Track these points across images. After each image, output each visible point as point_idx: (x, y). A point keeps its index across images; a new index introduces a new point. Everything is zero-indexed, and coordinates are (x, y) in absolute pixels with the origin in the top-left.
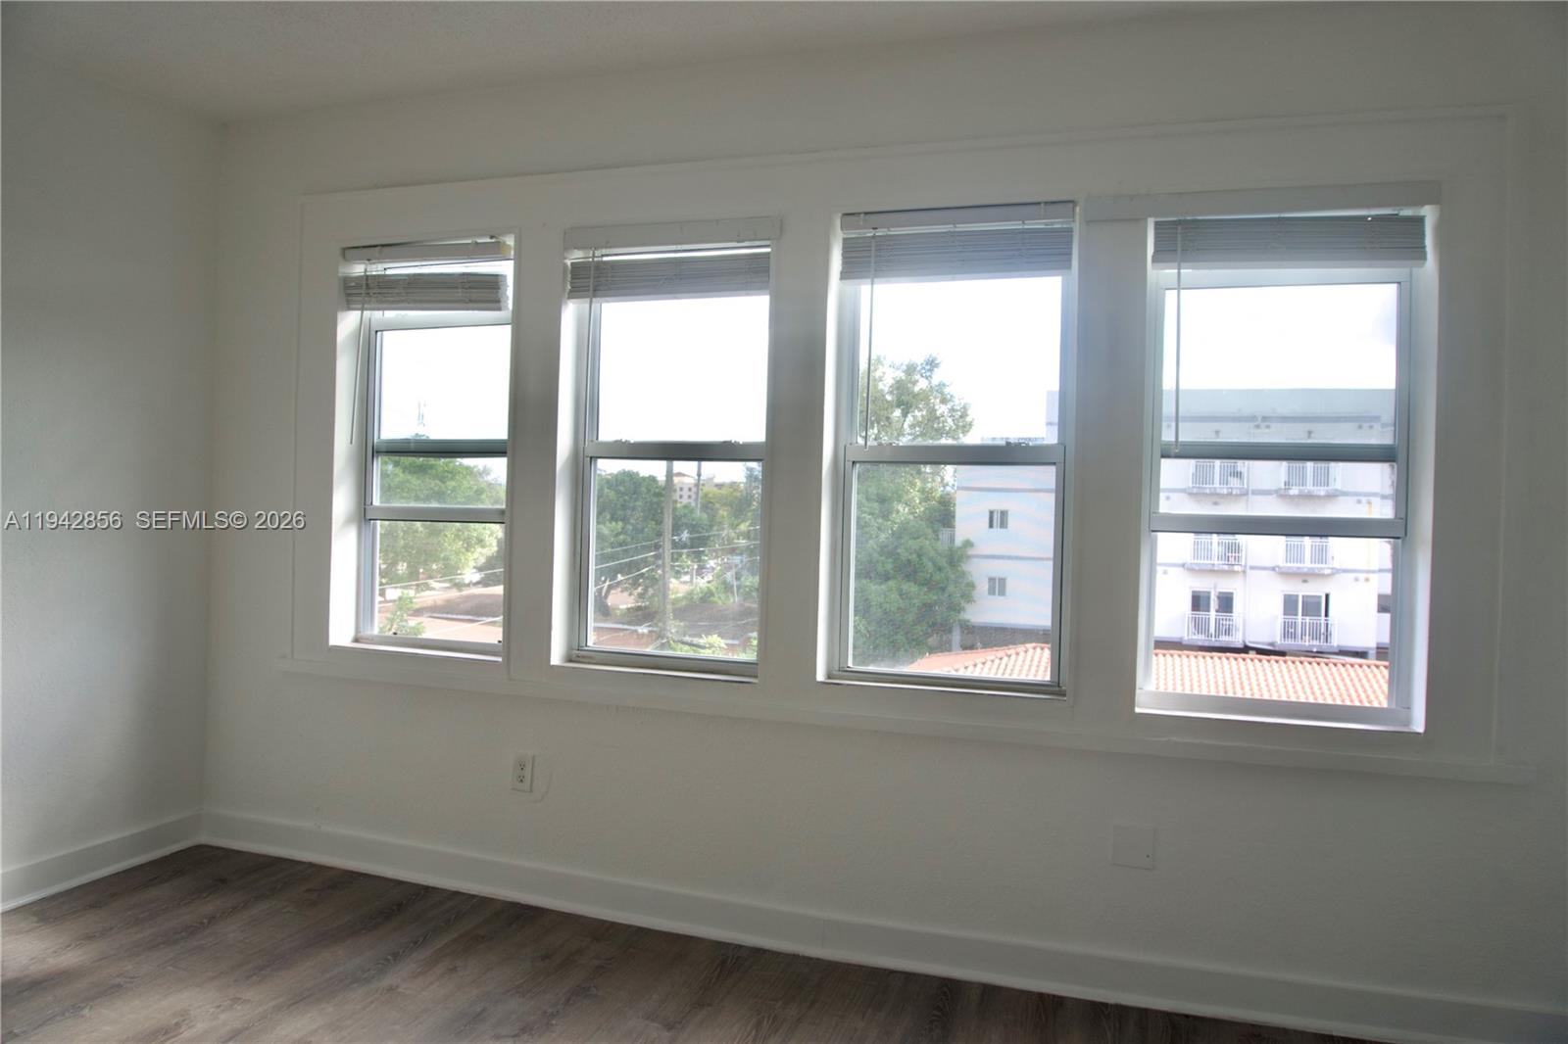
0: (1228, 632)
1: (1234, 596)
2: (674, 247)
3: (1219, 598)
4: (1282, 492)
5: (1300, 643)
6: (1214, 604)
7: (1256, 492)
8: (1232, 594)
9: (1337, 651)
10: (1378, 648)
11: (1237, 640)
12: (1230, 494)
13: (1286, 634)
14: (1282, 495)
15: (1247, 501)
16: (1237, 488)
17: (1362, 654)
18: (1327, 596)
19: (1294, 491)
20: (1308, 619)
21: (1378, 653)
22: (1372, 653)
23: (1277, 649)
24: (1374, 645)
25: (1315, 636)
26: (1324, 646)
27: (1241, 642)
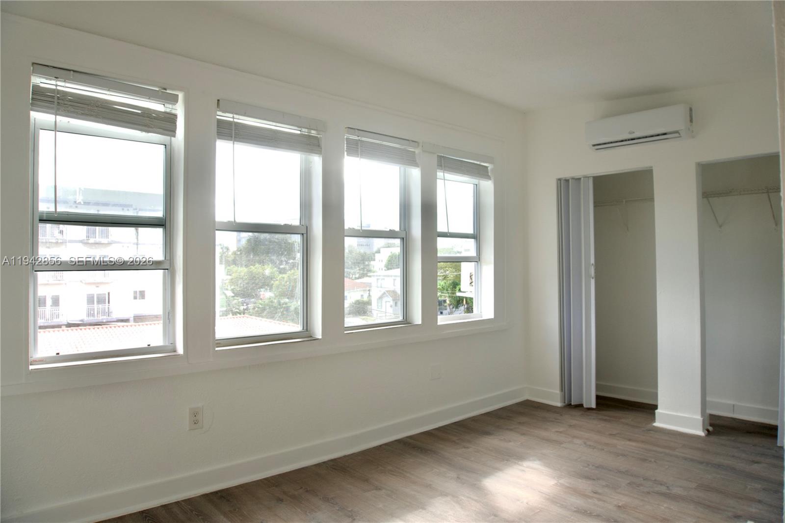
0: (58, 316)
1: (60, 297)
2: (274, 124)
3: (52, 298)
4: (86, 241)
5: (97, 318)
6: (49, 302)
7: (71, 241)
8: (59, 296)
9: (115, 320)
10: (134, 317)
11: (63, 320)
12: (57, 243)
13: (88, 315)
14: (85, 243)
15: (66, 245)
16: (61, 239)
17: (127, 321)
18: (109, 293)
19: (92, 241)
20: (100, 306)
21: (134, 319)
22: (132, 319)
23: (85, 322)
24: (132, 316)
25: (104, 313)
26: (109, 319)
27: (66, 321)
